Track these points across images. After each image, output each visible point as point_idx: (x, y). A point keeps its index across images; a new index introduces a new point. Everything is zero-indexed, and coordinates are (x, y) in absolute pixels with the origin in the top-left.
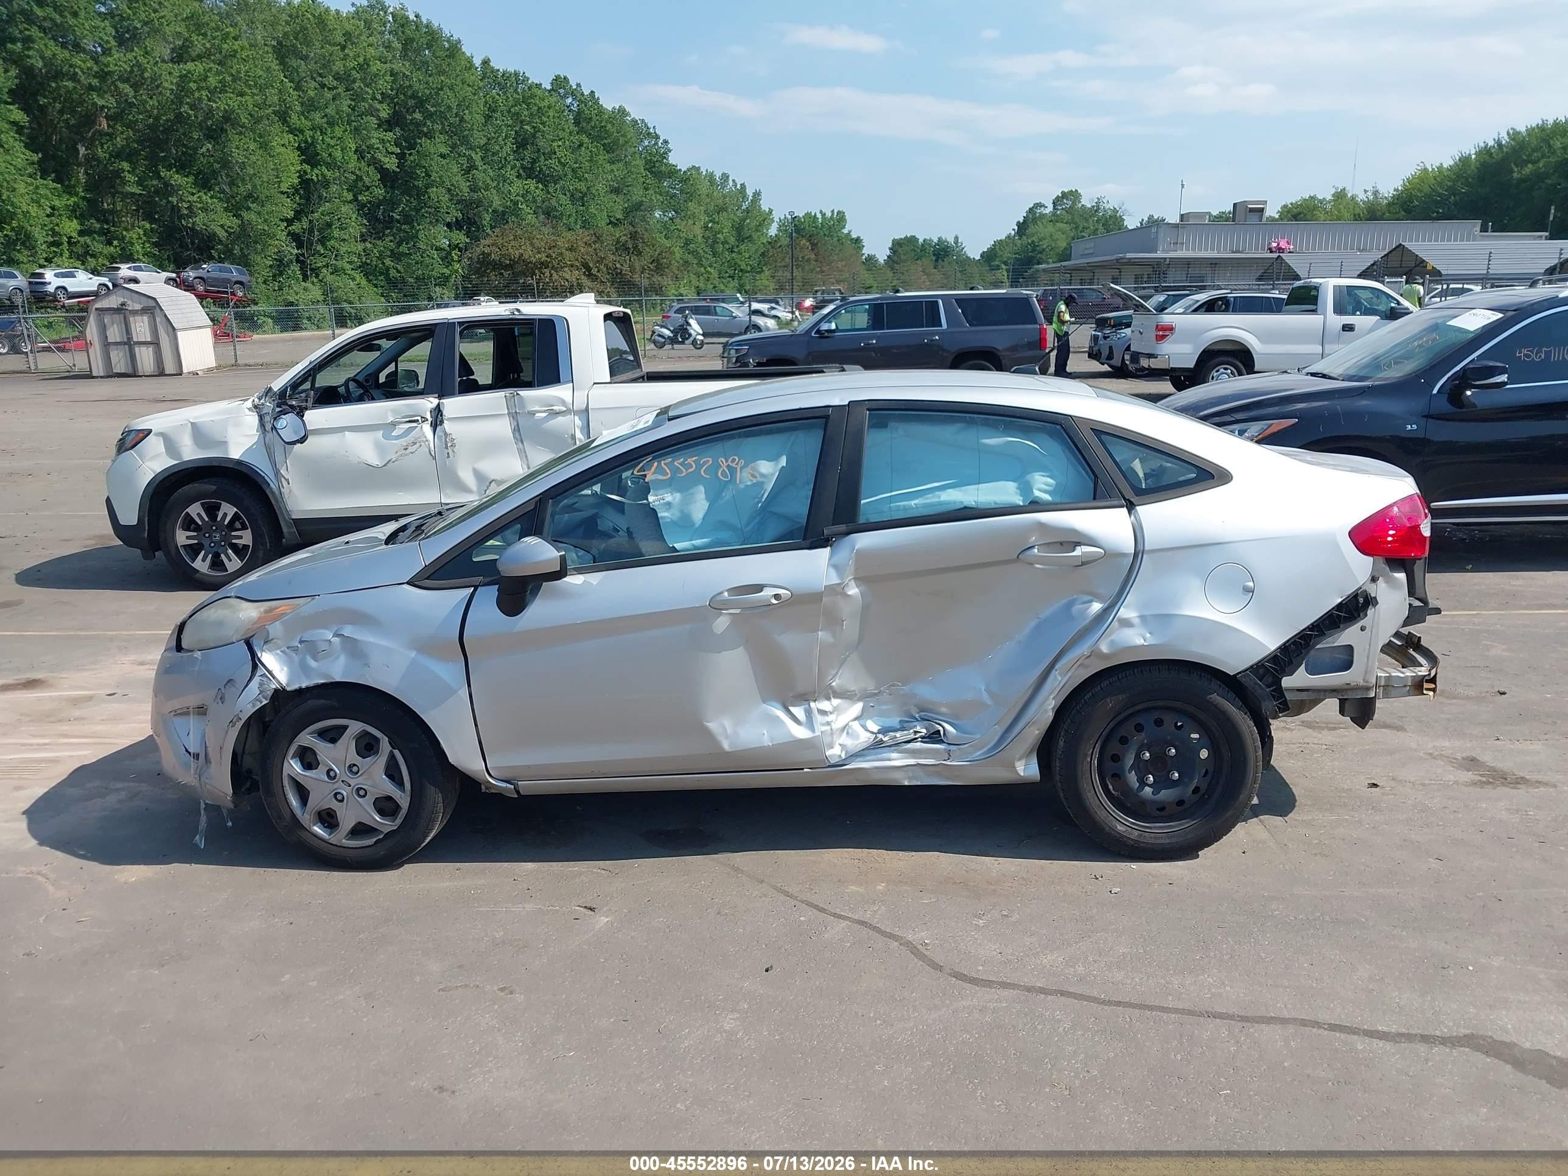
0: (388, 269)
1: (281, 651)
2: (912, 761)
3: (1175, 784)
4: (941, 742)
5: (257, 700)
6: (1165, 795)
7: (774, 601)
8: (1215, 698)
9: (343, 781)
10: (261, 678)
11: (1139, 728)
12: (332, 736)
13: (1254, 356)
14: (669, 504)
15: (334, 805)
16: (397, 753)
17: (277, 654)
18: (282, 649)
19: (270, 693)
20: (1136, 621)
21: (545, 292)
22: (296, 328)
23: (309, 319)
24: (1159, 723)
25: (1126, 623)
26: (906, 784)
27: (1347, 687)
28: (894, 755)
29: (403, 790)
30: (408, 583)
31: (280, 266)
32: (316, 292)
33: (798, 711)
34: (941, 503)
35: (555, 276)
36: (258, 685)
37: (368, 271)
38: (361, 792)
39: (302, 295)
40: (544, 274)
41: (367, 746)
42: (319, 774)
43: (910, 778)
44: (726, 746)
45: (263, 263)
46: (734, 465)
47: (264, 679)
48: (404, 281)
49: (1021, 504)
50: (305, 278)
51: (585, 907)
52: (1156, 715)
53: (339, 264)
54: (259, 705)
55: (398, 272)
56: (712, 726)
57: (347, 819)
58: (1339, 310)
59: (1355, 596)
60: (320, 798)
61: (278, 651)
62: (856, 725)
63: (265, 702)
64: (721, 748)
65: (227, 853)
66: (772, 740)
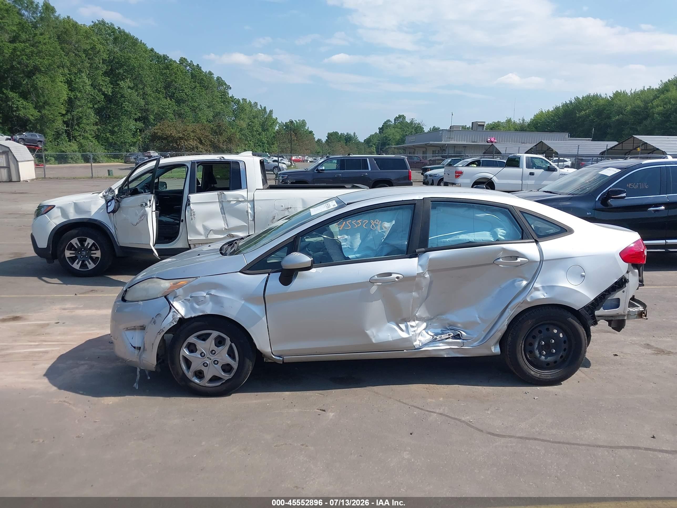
0: (108, 138)
1: (182, 301)
2: (448, 347)
3: (553, 354)
4: (460, 339)
5: (171, 322)
6: (549, 359)
7: (397, 280)
8: (570, 319)
9: (208, 358)
10: (173, 313)
11: (540, 332)
12: (204, 338)
13: (495, 184)
14: (346, 239)
15: (203, 368)
16: (233, 344)
17: (180, 302)
18: (182, 300)
19: (177, 320)
20: (541, 288)
21: (182, 150)
22: (66, 162)
23: (72, 158)
24: (548, 330)
25: (537, 289)
26: (446, 356)
27: (618, 315)
28: (441, 344)
29: (235, 361)
30: (240, 272)
31: (58, 135)
32: (75, 146)
33: (403, 326)
34: (461, 240)
35: (186, 143)
36: (172, 316)
37: (97, 137)
38: (216, 362)
39: (69, 148)
40: (181, 142)
41: (220, 342)
42: (197, 354)
43: (447, 354)
44: (374, 341)
45: (50, 133)
46: (377, 223)
47: (175, 313)
48: (115, 144)
49: (493, 240)
50: (70, 141)
51: (321, 410)
52: (546, 327)
53: (86, 135)
54: (172, 325)
55: (113, 139)
56: (368, 332)
57: (208, 375)
58: (528, 167)
59: (621, 279)
60: (196, 366)
61: (180, 301)
62: (424, 332)
63: (175, 323)
64: (372, 342)
65: (148, 391)
66: (392, 338)
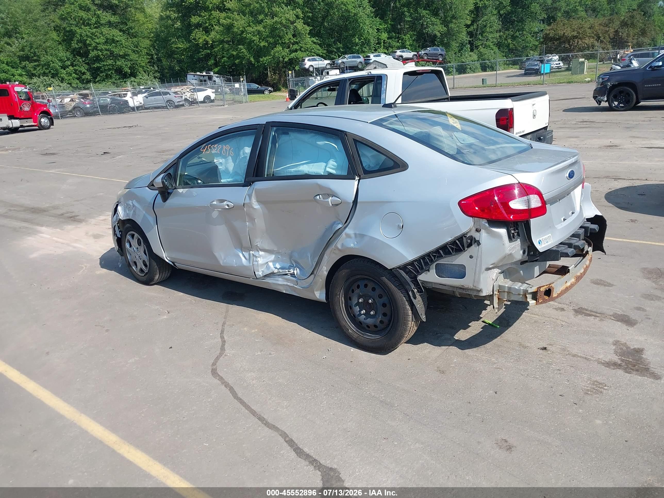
0: (509, 44)
1: (123, 207)
2: (286, 283)
3: (372, 317)
4: (295, 277)
5: (115, 221)
6: (370, 321)
7: (227, 207)
8: (384, 278)
9: (137, 253)
11: (358, 287)
12: (133, 237)
14: (221, 163)
15: (136, 260)
16: (145, 246)
19: (118, 220)
20: (353, 236)
21: (574, 50)
22: (464, 72)
23: (470, 69)
24: (366, 286)
25: (348, 236)
26: (284, 292)
27: (462, 287)
28: (280, 279)
29: (147, 258)
30: (147, 187)
31: (462, 47)
32: (475, 57)
33: (246, 254)
35: (580, 42)
36: (116, 217)
37: (499, 45)
38: (140, 258)
39: (470, 59)
40: (574, 42)
41: (139, 242)
42: (132, 249)
43: (285, 290)
44: (221, 263)
45: (455, 45)
46: (227, 148)
47: (118, 215)
48: (516, 49)
50: (472, 50)
52: (366, 282)
53: (488, 43)
54: (115, 224)
55: (514, 45)
56: (216, 254)
57: (139, 266)
60: (133, 257)
62: (271, 264)
63: (117, 223)
66: (236, 264)
